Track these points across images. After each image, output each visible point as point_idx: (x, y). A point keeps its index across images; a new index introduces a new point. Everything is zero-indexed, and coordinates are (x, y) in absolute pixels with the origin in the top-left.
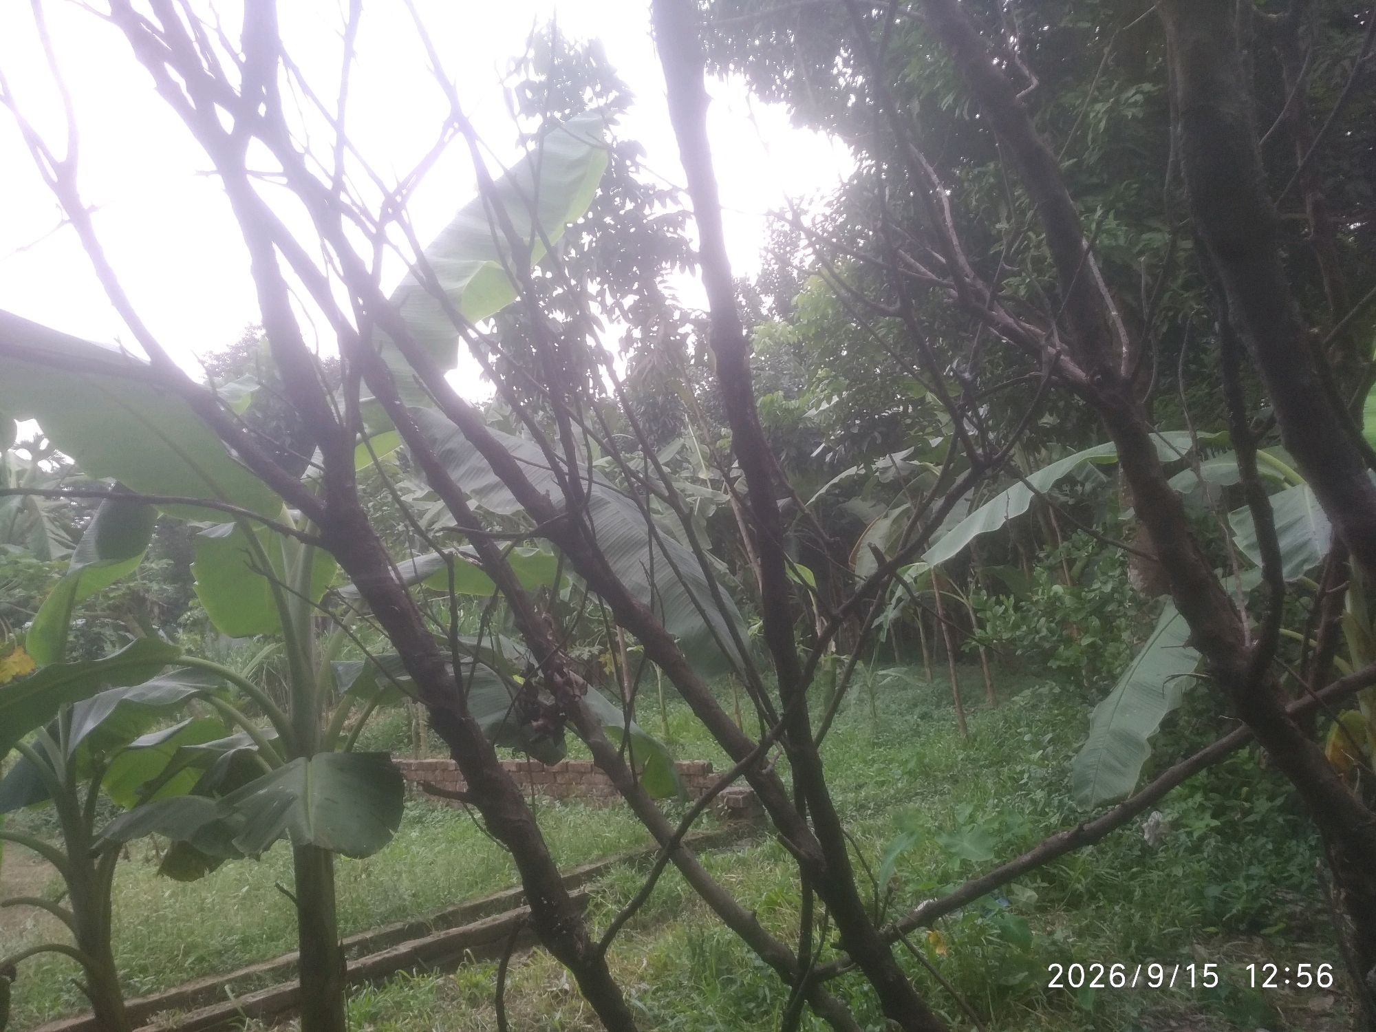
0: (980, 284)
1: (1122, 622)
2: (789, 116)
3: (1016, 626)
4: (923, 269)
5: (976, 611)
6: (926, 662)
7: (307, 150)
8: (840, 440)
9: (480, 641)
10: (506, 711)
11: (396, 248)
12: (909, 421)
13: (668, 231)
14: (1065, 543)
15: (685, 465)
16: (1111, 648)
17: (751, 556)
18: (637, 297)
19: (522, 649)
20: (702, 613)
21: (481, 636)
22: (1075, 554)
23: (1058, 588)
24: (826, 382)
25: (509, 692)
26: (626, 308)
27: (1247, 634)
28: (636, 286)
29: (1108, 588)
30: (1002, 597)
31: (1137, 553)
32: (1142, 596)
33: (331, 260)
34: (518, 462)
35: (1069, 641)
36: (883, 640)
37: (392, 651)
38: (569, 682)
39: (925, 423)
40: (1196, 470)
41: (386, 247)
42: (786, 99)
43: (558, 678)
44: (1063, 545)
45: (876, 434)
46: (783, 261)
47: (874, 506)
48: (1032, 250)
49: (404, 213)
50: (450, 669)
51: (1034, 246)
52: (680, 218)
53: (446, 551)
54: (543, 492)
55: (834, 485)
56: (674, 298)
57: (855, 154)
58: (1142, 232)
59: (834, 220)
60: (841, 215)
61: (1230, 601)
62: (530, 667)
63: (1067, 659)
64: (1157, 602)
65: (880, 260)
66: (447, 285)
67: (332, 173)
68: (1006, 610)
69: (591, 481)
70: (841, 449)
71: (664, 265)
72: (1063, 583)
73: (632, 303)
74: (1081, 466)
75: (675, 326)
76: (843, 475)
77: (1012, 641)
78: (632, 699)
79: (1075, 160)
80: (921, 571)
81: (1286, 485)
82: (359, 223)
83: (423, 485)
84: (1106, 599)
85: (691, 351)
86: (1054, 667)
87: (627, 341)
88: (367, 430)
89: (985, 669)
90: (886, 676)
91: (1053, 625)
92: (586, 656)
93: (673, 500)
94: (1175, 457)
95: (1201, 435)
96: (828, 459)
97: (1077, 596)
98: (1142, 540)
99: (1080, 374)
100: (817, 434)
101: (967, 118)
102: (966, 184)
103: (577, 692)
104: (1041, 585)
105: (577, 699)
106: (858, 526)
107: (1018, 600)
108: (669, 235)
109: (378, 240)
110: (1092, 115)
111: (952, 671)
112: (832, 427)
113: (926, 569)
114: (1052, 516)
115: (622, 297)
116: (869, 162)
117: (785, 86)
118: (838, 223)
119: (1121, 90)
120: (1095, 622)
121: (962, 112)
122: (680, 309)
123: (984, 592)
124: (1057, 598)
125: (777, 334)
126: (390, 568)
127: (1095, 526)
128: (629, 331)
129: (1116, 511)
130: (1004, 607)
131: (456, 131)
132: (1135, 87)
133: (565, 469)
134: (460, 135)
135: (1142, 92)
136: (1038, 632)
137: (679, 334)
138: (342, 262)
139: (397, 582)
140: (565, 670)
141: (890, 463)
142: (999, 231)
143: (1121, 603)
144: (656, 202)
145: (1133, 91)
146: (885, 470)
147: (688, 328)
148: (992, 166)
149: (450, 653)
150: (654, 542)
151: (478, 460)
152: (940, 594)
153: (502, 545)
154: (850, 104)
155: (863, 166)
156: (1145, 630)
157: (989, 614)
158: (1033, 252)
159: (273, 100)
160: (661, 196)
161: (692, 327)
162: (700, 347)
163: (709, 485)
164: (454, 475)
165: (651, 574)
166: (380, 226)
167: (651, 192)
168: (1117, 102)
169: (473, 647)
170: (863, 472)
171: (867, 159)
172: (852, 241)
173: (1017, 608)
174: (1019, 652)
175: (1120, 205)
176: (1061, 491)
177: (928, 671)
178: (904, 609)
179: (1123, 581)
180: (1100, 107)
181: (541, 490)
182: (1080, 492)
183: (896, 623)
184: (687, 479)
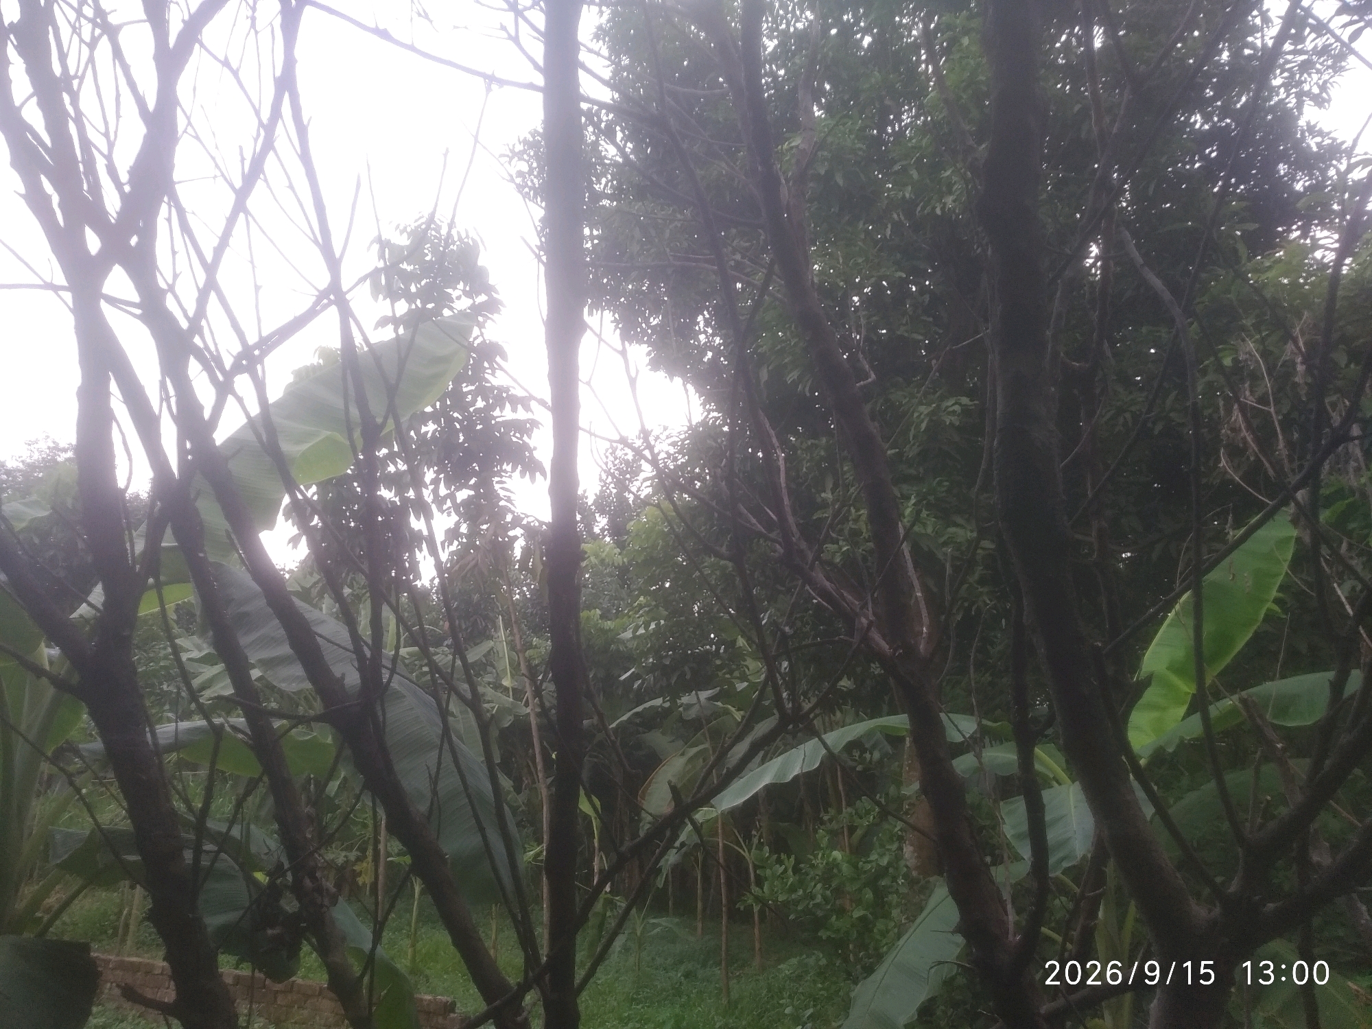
0: (803, 545)
1: (893, 898)
2: (648, 358)
3: (793, 889)
4: (754, 521)
5: (756, 867)
6: (699, 917)
7: (171, 288)
8: (651, 669)
9: (229, 829)
10: (241, 912)
11: (240, 400)
12: (718, 662)
13: (514, 436)
14: (849, 810)
15: (489, 669)
16: (880, 925)
17: (540, 775)
18: (472, 493)
19: (273, 843)
20: (482, 830)
21: (232, 822)
22: (857, 821)
23: (837, 854)
24: (647, 609)
25: (249, 891)
26: (459, 501)
27: (1011, 927)
28: (472, 482)
29: (884, 862)
30: (783, 856)
31: (914, 828)
32: (914, 874)
33: (168, 399)
34: (319, 639)
35: (841, 912)
36: (661, 886)
37: (125, 825)
38: (319, 890)
39: (734, 667)
40: (978, 756)
41: (230, 399)
42: (649, 343)
43: (308, 883)
44: (847, 811)
45: (686, 668)
46: (622, 486)
47: (673, 741)
48: (851, 523)
49: (259, 367)
50: (188, 855)
51: (853, 520)
52: (528, 425)
53: (217, 721)
54: (338, 674)
55: (637, 714)
56: (509, 500)
57: (704, 405)
58: (948, 526)
59: (675, 459)
60: (683, 456)
61: (998, 891)
62: (280, 866)
63: (838, 931)
64: (929, 882)
65: (714, 503)
66: (286, 447)
67: (191, 314)
68: (785, 871)
69: (393, 671)
70: (650, 677)
71: (505, 467)
72: (842, 849)
73: (466, 497)
74: (870, 734)
75: (506, 528)
76: (647, 705)
77: (786, 904)
78: (386, 918)
79: (897, 450)
80: (708, 817)
81: (1055, 784)
82: (207, 367)
83: (205, 646)
84: (882, 872)
85: (517, 553)
86: (824, 937)
87: (453, 534)
88: (162, 578)
89: (756, 931)
90: (655, 926)
91: (828, 893)
92: (340, 861)
93: (474, 703)
94: (958, 739)
95: (985, 722)
96: (636, 686)
97: (855, 866)
98: (922, 815)
99: (884, 645)
100: (626, 659)
101: (808, 394)
102: (799, 452)
103: (326, 902)
104: (822, 849)
105: (325, 909)
106: (653, 761)
107: (798, 862)
108: (514, 439)
109: (224, 389)
110: (916, 415)
111: (724, 929)
112: (645, 654)
113: (714, 815)
114: (840, 780)
115: (458, 489)
116: (716, 414)
117: (649, 331)
118: (679, 463)
119: (943, 398)
120: (869, 895)
121: (805, 388)
122: (513, 512)
123: (767, 848)
124: (834, 865)
125: (604, 555)
126: (147, 729)
127: (878, 795)
128: (458, 525)
129: (899, 784)
130: (783, 867)
131: (330, 303)
132: (955, 398)
133: (368, 653)
134: (333, 310)
135: (960, 404)
136: (812, 897)
137: (508, 537)
138: (178, 403)
139: (152, 747)
140: (318, 874)
141: (694, 700)
142: (824, 500)
143: (894, 879)
144: (508, 406)
145: (953, 402)
146: (688, 707)
147: (518, 532)
148: (824, 440)
149: (194, 837)
150: (446, 746)
151: (274, 628)
152: (724, 844)
153: (277, 724)
154: (705, 360)
155: (710, 416)
156: (914, 910)
157: (768, 872)
158: (851, 524)
159: (148, 235)
160: (515, 401)
161: (522, 531)
162: (527, 552)
163: (511, 693)
164: (244, 640)
165: (434, 781)
166: (229, 376)
167: (504, 395)
168: (938, 407)
169: (219, 833)
170: (667, 705)
171: (713, 411)
172: (691, 481)
173: (796, 870)
174: (792, 917)
175: (931, 498)
176: (850, 754)
177: (700, 925)
178: (686, 855)
179: (899, 856)
180: (924, 410)
181: (337, 670)
182: (868, 759)
183: (675, 868)
184: (489, 683)
